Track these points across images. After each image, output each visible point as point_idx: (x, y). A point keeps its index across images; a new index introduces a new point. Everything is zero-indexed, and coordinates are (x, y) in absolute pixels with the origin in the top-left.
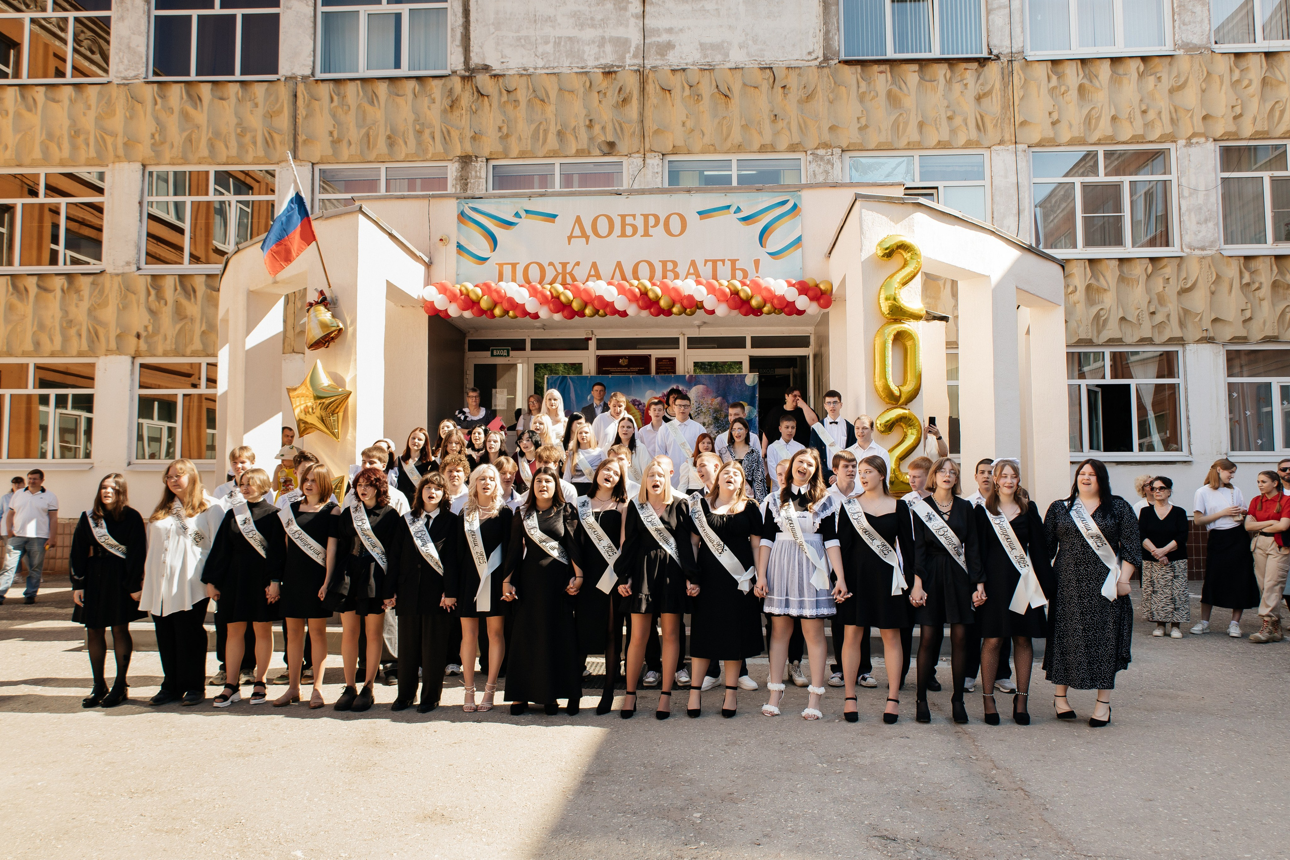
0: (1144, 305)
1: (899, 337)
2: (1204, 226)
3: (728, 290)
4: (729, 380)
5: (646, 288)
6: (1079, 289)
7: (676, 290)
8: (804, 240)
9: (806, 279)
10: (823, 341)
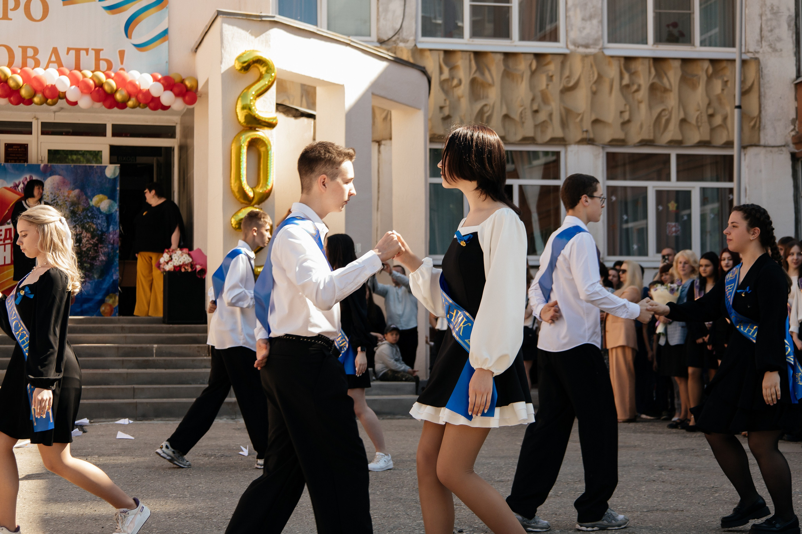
0: (528, 102)
1: (254, 144)
2: (588, 22)
3: (91, 82)
4: (88, 171)
5: (5, 75)
6: (463, 82)
7: (38, 80)
8: (171, 32)
9: (172, 75)
10: (189, 132)
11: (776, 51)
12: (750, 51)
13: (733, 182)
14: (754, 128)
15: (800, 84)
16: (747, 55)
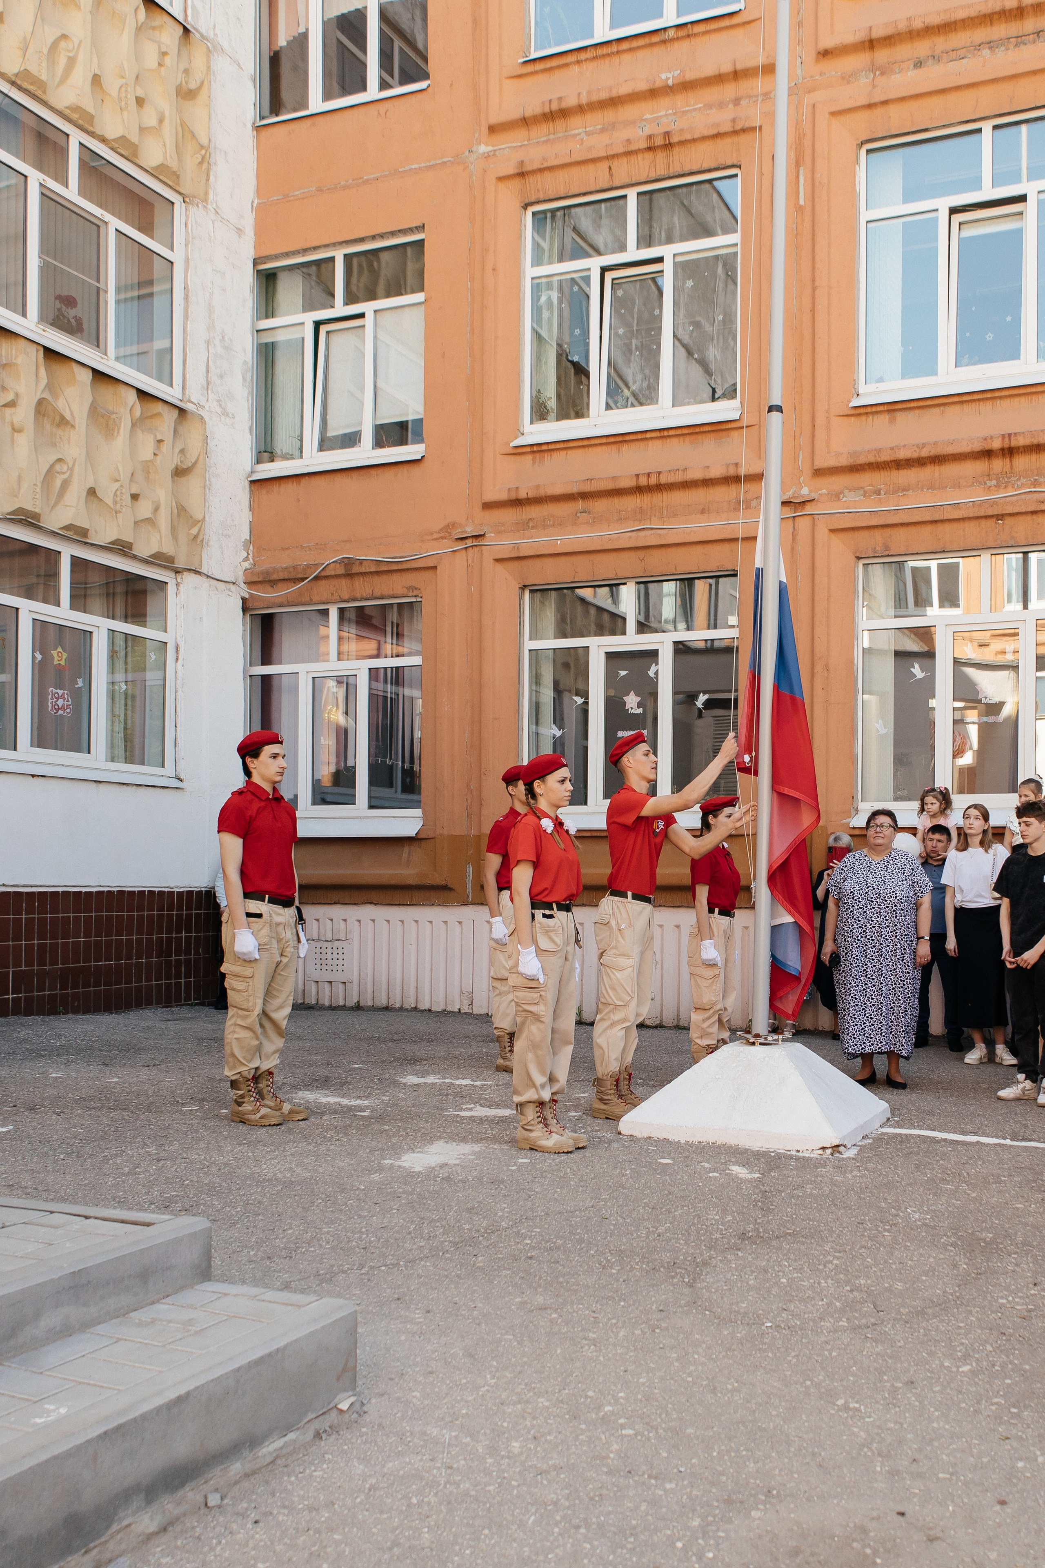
11: (228, 415)
12: (192, 400)
13: (166, 631)
14: (197, 540)
15: (257, 484)
16: (188, 406)
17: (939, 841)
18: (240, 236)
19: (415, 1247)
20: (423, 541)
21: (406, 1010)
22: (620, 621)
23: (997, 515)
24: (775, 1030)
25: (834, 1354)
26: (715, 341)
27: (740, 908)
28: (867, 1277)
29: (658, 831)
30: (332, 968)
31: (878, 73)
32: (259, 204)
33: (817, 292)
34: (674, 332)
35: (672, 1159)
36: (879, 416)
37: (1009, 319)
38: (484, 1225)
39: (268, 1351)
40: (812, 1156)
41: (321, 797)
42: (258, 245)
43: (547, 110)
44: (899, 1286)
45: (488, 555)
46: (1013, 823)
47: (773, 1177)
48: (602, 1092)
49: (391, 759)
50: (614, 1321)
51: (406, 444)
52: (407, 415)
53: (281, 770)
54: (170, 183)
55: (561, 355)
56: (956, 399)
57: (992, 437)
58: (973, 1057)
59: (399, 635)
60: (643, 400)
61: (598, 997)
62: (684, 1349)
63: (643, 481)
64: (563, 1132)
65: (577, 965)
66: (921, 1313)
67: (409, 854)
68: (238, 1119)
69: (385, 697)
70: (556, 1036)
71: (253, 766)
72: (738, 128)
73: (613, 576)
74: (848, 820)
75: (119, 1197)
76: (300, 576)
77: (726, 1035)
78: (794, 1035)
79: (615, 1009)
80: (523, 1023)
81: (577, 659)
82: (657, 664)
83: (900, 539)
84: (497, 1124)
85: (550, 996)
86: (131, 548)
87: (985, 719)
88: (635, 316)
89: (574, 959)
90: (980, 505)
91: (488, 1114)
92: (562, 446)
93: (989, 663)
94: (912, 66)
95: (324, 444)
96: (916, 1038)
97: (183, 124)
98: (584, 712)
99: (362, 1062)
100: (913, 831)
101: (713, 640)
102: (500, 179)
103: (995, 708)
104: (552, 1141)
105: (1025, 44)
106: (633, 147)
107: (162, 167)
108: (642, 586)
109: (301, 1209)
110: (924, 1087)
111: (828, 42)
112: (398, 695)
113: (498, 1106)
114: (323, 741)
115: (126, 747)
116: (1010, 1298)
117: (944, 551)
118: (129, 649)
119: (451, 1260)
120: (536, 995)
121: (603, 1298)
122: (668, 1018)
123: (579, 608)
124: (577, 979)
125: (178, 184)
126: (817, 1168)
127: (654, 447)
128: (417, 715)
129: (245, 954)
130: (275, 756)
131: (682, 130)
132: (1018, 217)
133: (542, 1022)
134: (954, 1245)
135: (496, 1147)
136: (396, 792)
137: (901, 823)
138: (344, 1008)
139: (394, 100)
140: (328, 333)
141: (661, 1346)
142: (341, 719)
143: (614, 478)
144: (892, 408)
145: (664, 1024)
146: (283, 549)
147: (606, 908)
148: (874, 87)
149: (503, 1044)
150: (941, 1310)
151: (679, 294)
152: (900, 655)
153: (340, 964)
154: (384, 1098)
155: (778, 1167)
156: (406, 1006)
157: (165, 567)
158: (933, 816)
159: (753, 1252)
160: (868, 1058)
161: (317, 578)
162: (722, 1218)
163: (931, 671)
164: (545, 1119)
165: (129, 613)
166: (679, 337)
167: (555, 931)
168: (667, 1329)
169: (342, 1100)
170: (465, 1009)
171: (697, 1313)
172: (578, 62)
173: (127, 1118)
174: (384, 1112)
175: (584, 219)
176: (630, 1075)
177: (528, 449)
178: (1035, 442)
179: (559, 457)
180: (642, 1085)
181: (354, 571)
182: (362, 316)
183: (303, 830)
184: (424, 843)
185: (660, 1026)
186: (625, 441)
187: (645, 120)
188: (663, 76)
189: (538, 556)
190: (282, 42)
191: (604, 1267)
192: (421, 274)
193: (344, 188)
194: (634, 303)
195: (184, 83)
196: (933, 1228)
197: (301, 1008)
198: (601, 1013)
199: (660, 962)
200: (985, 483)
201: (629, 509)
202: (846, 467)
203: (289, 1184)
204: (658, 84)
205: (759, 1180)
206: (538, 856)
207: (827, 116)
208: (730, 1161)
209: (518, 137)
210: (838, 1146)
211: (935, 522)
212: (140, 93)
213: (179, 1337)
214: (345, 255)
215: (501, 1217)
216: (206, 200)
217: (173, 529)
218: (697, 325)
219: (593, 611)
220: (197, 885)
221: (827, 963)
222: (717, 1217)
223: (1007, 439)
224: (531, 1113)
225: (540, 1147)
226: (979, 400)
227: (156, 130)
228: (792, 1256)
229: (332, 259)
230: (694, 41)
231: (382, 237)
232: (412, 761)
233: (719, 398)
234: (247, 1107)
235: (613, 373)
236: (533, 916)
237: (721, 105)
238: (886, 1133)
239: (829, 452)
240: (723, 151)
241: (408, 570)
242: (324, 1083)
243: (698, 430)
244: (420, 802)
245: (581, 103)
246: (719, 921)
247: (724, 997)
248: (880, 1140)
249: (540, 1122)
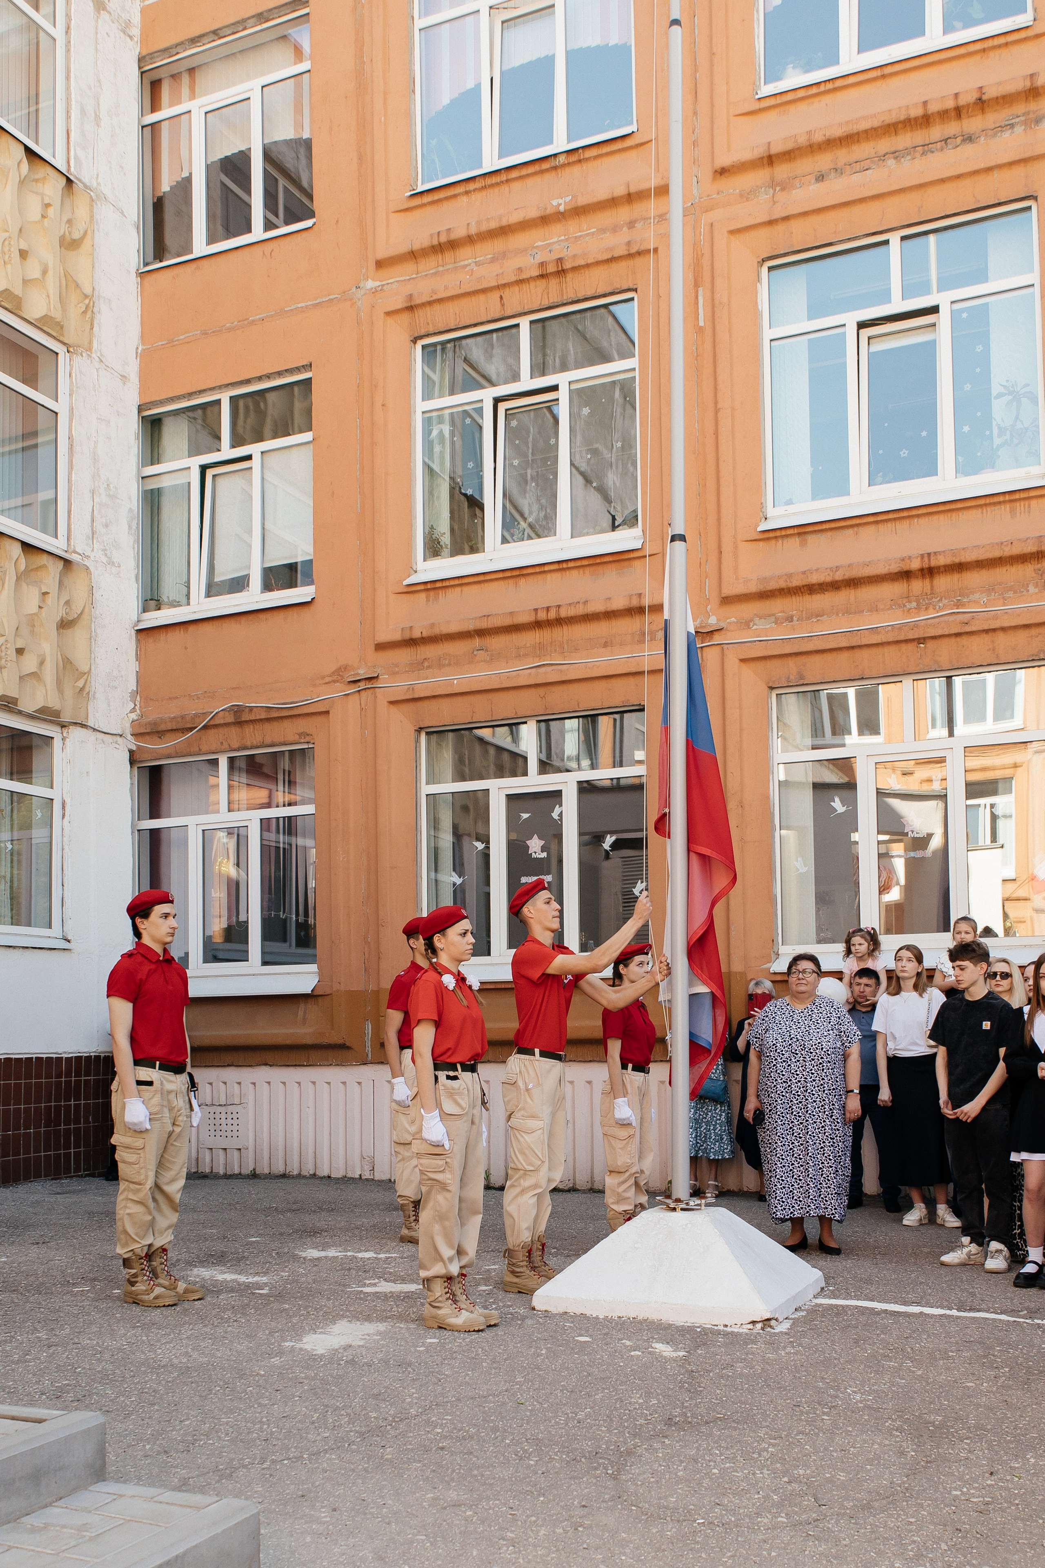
11: (113, 564)
12: (77, 550)
13: (52, 787)
14: (82, 693)
15: (144, 633)
16: (73, 557)
17: (867, 985)
18: (124, 384)
19: (319, 1438)
20: (314, 685)
21: (305, 1177)
22: (520, 761)
23: (919, 639)
24: (697, 1192)
25: (773, 1554)
26: (614, 467)
27: (656, 1061)
28: (806, 1466)
29: (566, 981)
30: (226, 1134)
31: (778, 189)
32: (143, 350)
33: (720, 415)
34: (571, 461)
35: (591, 1336)
36: (789, 539)
37: (924, 434)
38: (392, 1412)
39: (166, 1559)
40: (741, 1330)
41: (212, 955)
42: (143, 390)
43: (435, 242)
44: (842, 1476)
45: (382, 696)
46: (947, 966)
47: (700, 1355)
48: (513, 1265)
49: (284, 912)
50: (533, 1519)
51: (296, 587)
52: (296, 557)
53: (171, 931)
54: (54, 334)
55: (454, 488)
56: (871, 519)
57: (910, 558)
58: (912, 1218)
59: (291, 783)
60: (540, 532)
61: (506, 1160)
62: (610, 1549)
63: (542, 616)
64: (473, 1309)
65: (484, 1129)
66: (867, 1507)
67: (305, 1013)
68: (131, 1300)
69: (278, 848)
70: (464, 1205)
71: (143, 927)
72: (633, 251)
73: (513, 715)
74: (768, 965)
75: (9, 1387)
76: (189, 726)
77: (644, 1199)
78: (717, 1196)
79: (525, 1174)
80: (429, 1193)
81: (476, 801)
82: (561, 805)
83: (815, 667)
84: (403, 1300)
85: (456, 1163)
86: (16, 704)
87: (912, 854)
88: (530, 445)
89: (480, 1122)
90: (900, 629)
91: (393, 1290)
92: (457, 582)
93: (915, 793)
94: (813, 181)
95: (212, 589)
96: (849, 1200)
97: (66, 274)
98: (486, 856)
99: (260, 1235)
100: (838, 975)
101: (618, 779)
102: (389, 314)
103: (921, 842)
104: (461, 1319)
105: (933, 152)
106: (524, 276)
107: (46, 318)
108: (543, 725)
109: (198, 1398)
110: (860, 1253)
111: (724, 160)
112: (291, 845)
113: (403, 1280)
114: (213, 895)
115: (12, 905)
116: (965, 1490)
117: (862, 678)
118: (15, 804)
119: (357, 1451)
120: (441, 1163)
121: (521, 1493)
122: (582, 1181)
123: (478, 748)
124: (485, 1144)
125: (63, 335)
126: (746, 1344)
127: (553, 579)
128: (312, 864)
129: (135, 1124)
130: (166, 916)
131: (575, 256)
132: (931, 328)
133: (449, 1191)
134: (900, 1429)
135: (402, 1326)
136: (290, 947)
137: (824, 967)
138: (239, 1176)
139: (279, 240)
140: (214, 476)
141: (585, 1546)
142: (232, 871)
143: (511, 614)
144: (802, 531)
145: (578, 1187)
146: (170, 699)
147: (513, 1067)
148: (774, 203)
149: (407, 1212)
150: (889, 1503)
151: (576, 421)
152: (818, 787)
153: (235, 1128)
154: (283, 1274)
155: (705, 1344)
156: (304, 1173)
157: (51, 722)
158: (860, 959)
159: (680, 1440)
160: (797, 1223)
161: (205, 727)
162: (645, 1402)
163: (852, 804)
164: (454, 1295)
165: (15, 770)
166: (576, 464)
167: (458, 1094)
168: (590, 1527)
169: (239, 1277)
170: (367, 1175)
171: (623, 1509)
172: (467, 193)
173: (16, 1301)
174: (283, 1290)
175: (475, 350)
176: (543, 1245)
177: (422, 587)
178: (957, 560)
179: (454, 595)
180: (556, 1255)
181: (243, 719)
182: (249, 458)
183: (195, 990)
184: (320, 999)
185: (573, 1190)
186: (523, 575)
187: (537, 247)
188: (555, 203)
189: (434, 697)
190: (165, 187)
191: (521, 1458)
192: (308, 412)
193: (230, 330)
194: (528, 432)
195: (67, 233)
196: (877, 1410)
197: (195, 1177)
198: (511, 1179)
199: (571, 1121)
200: (904, 606)
201: (528, 645)
202: (755, 594)
203: (185, 1371)
204: (549, 211)
205: (685, 1359)
206: (440, 1014)
207: (726, 234)
208: (653, 1338)
209: (407, 270)
210: (769, 1320)
211: (853, 648)
212: (23, 246)
213: (73, 1543)
214: (231, 398)
215: (409, 1403)
216: (89, 349)
217: (59, 683)
218: (595, 452)
219: (492, 751)
220: (86, 1050)
221: (751, 1121)
222: (641, 1401)
223: (926, 559)
224: (439, 1289)
225: (449, 1325)
226: (895, 519)
227: (40, 282)
228: (723, 1444)
229: (218, 402)
230: (585, 166)
231: (269, 377)
232: (306, 914)
233: (619, 526)
234: (140, 1287)
235: (508, 505)
236: (436, 1078)
237: (615, 229)
238: (821, 1305)
239: (737, 579)
240: (619, 275)
241: (299, 715)
242: (219, 1259)
243: (598, 561)
244: (316, 956)
245: (470, 233)
246: (634, 1078)
247: (640, 1158)
248: (814, 1311)
249: (449, 1298)
